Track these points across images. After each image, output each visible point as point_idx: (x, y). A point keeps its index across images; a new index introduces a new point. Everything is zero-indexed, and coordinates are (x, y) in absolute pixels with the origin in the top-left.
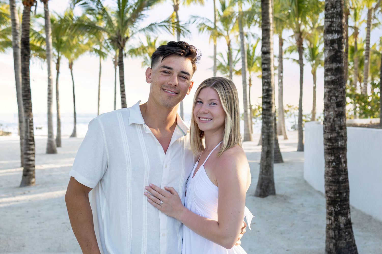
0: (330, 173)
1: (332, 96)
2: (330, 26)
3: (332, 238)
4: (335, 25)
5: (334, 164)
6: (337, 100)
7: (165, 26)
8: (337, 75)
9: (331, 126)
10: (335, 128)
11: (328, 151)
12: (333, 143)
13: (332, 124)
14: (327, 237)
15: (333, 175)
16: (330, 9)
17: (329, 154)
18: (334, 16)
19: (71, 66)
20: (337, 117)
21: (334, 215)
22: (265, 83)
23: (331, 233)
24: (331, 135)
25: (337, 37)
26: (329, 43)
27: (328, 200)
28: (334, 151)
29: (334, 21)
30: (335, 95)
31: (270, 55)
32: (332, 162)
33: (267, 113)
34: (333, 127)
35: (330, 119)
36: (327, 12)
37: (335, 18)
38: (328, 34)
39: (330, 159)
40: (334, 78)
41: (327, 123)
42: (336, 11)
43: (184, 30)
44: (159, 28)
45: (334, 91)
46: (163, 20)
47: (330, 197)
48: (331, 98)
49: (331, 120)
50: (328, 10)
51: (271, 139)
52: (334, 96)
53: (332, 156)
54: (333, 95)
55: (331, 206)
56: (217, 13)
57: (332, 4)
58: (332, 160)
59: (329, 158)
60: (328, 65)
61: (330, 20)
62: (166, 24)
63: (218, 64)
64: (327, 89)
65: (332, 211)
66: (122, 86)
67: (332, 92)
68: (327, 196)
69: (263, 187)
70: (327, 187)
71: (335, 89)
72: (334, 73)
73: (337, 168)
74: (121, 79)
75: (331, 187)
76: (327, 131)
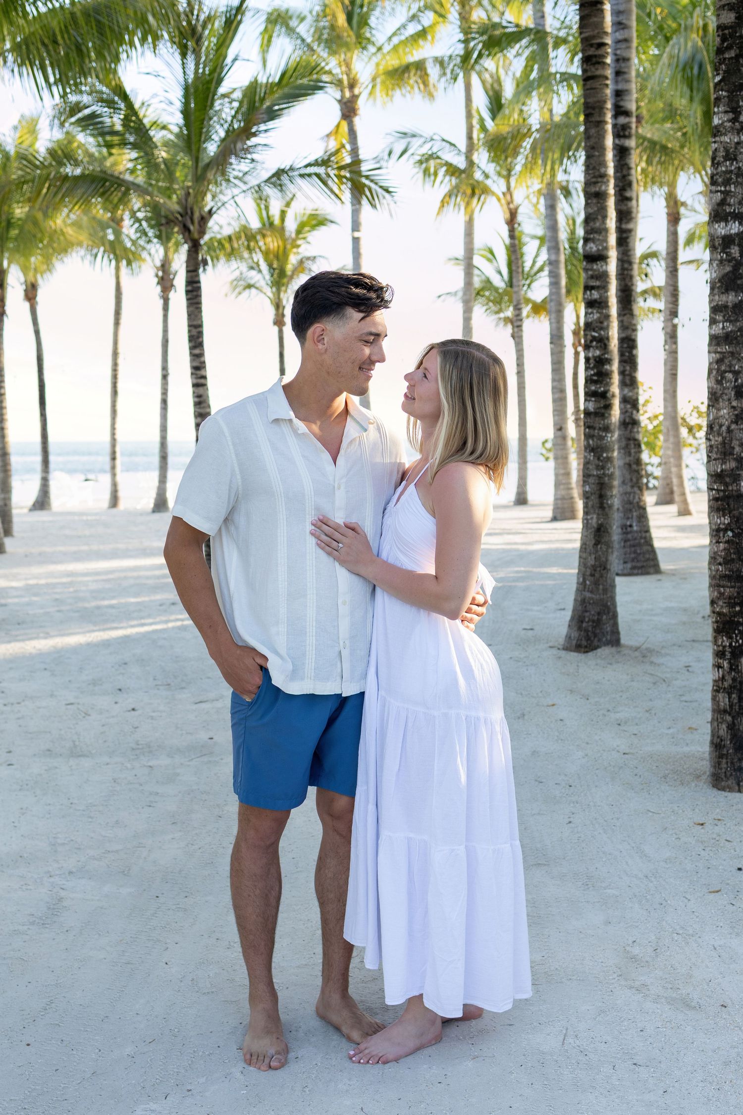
0: (721, 556)
1: (725, 372)
2: (722, 203)
3: (725, 711)
4: (734, 201)
5: (730, 534)
6: (736, 380)
7: (318, 176)
8: (737, 320)
9: (724, 443)
10: (733, 448)
11: (716, 504)
12: (726, 485)
13: (724, 439)
14: (714, 711)
15: (727, 562)
16: (723, 162)
17: (718, 510)
18: (731, 179)
19: (31, 293)
20: (736, 423)
21: (728, 655)
22: (591, 341)
23: (721, 700)
24: (722, 465)
25: (739, 229)
26: (719, 244)
27: (717, 622)
28: (728, 504)
29: (730, 191)
30: (733, 369)
31: (607, 264)
32: (725, 530)
33: (598, 423)
34: (727, 446)
35: (721, 426)
36: (717, 169)
37: (734, 183)
38: (717, 222)
39: (720, 523)
40: (729, 327)
41: (714, 436)
42: (735, 168)
43: (372, 185)
44: (299, 181)
45: (730, 358)
46: (311, 159)
47: (719, 614)
48: (723, 378)
49: (724, 428)
50: (718, 164)
51: (609, 493)
52: (730, 372)
53: (724, 516)
54: (728, 369)
55: (723, 636)
56: (475, 122)
57: (727, 150)
58: (724, 524)
59: (719, 521)
60: (717, 297)
61: (723, 189)
62: (321, 170)
63: (477, 282)
64: (714, 355)
65: (724, 647)
66: (197, 351)
67: (726, 361)
68: (714, 612)
69: (584, 625)
70: (713, 591)
71: (732, 353)
72: (730, 316)
73: (737, 543)
74: (194, 332)
75: (722, 590)
76: (714, 456)
